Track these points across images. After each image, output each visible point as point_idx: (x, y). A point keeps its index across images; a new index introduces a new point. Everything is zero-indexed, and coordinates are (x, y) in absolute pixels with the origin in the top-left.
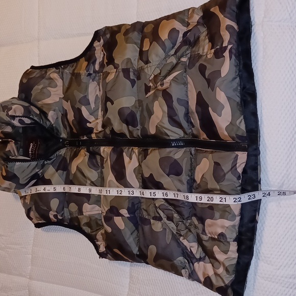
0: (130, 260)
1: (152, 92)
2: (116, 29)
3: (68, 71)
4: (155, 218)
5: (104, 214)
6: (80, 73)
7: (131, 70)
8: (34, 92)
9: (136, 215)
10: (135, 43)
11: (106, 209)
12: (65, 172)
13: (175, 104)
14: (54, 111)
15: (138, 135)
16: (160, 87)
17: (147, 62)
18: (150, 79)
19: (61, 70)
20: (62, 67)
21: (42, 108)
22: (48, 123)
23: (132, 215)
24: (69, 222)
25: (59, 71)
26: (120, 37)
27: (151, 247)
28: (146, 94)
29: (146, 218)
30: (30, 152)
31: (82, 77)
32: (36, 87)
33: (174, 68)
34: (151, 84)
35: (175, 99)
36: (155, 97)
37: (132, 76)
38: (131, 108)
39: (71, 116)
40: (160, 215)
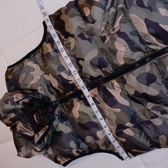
0: (145, 152)
1: (108, 39)
2: (58, 14)
3: (38, 56)
4: (153, 118)
5: (115, 132)
6: (48, 53)
7: (84, 33)
8: (20, 81)
9: (137, 122)
10: (77, 15)
11: (115, 128)
12: (68, 121)
13: (131, 37)
14: (41, 85)
15: (112, 71)
16: (113, 32)
17: (94, 22)
18: (102, 31)
19: (32, 58)
20: (32, 55)
21: (31, 88)
22: (40, 95)
23: (135, 124)
24: (88, 150)
25: (32, 59)
26: (64, 17)
27: (160, 137)
28: (104, 42)
29: (146, 120)
30: (36, 121)
31: (52, 54)
32: (21, 77)
33: (116, 15)
34: (104, 34)
35: (128, 34)
36: (113, 40)
37: (87, 36)
38: (98, 57)
39: (55, 84)
40: (154, 114)
